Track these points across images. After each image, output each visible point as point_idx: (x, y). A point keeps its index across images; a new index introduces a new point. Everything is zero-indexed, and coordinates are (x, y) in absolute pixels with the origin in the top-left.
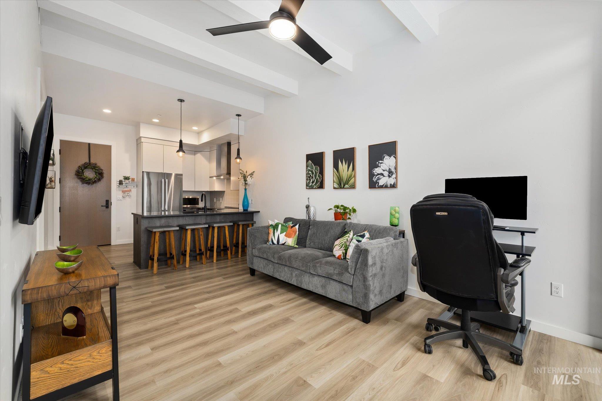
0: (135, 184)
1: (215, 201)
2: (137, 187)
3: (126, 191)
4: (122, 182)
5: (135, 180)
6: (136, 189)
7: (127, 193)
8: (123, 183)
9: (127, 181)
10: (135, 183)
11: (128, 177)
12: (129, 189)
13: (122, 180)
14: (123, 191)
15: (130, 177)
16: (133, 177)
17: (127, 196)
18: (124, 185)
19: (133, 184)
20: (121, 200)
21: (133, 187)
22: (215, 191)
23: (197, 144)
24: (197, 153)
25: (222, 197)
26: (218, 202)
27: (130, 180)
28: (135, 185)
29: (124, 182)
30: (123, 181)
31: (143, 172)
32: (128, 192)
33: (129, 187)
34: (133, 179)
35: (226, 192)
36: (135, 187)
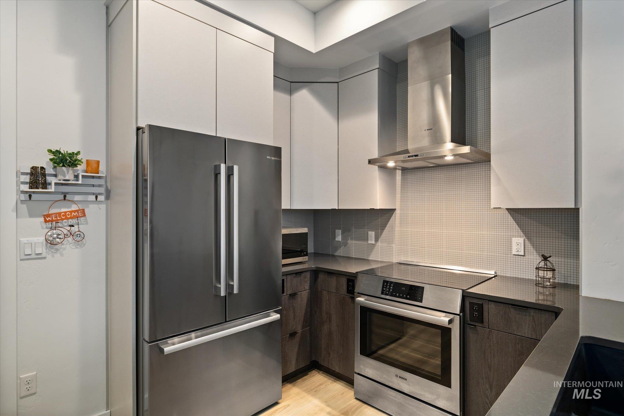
0: (100, 186)
1: (339, 238)
2: (108, 197)
3: (65, 216)
4: (44, 175)
5: (102, 168)
6: (103, 207)
7: (65, 223)
8: (49, 179)
9: (68, 174)
10: (102, 182)
11: (72, 155)
12: (74, 207)
13: (42, 168)
14: (49, 215)
15: (79, 157)
16: (93, 157)
17: (66, 236)
18: (52, 189)
19: (93, 186)
20: (39, 257)
21: (93, 198)
22: (372, 211)
23: (313, 49)
24: (297, 89)
25: (380, 229)
26: (352, 243)
27: (81, 168)
28: (102, 190)
29: (55, 176)
30: (49, 170)
31: (138, 129)
32: (71, 222)
33: (77, 198)
34: (95, 165)
35: (398, 212)
36: (101, 198)
